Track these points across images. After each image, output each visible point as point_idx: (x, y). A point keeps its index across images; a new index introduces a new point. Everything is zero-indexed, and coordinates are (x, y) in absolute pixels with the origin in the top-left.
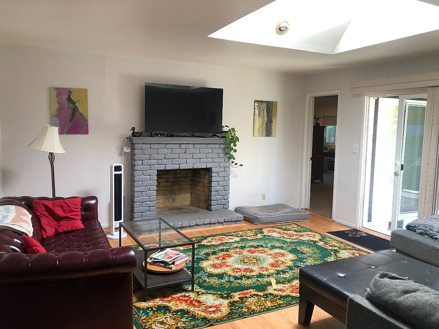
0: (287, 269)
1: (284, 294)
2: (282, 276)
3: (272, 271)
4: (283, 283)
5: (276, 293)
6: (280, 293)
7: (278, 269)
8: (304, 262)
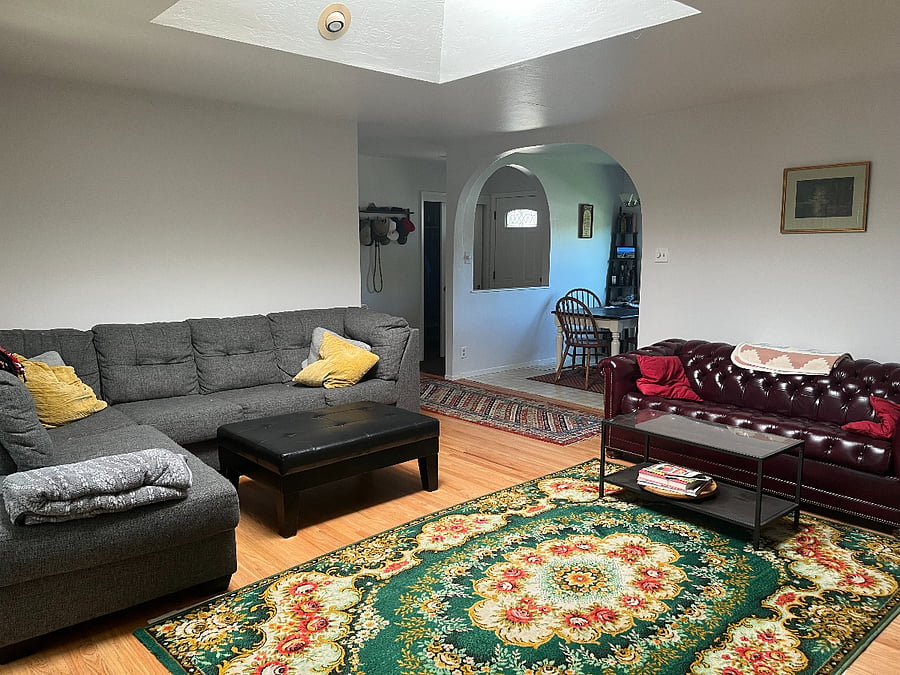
0: (485, 568)
1: (474, 516)
2: (488, 549)
3: (514, 556)
4: (482, 535)
5: (487, 516)
6: (481, 517)
7: (504, 567)
8: (447, 598)
